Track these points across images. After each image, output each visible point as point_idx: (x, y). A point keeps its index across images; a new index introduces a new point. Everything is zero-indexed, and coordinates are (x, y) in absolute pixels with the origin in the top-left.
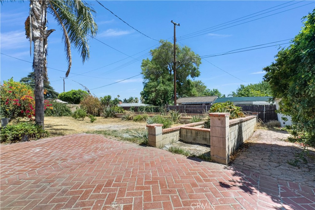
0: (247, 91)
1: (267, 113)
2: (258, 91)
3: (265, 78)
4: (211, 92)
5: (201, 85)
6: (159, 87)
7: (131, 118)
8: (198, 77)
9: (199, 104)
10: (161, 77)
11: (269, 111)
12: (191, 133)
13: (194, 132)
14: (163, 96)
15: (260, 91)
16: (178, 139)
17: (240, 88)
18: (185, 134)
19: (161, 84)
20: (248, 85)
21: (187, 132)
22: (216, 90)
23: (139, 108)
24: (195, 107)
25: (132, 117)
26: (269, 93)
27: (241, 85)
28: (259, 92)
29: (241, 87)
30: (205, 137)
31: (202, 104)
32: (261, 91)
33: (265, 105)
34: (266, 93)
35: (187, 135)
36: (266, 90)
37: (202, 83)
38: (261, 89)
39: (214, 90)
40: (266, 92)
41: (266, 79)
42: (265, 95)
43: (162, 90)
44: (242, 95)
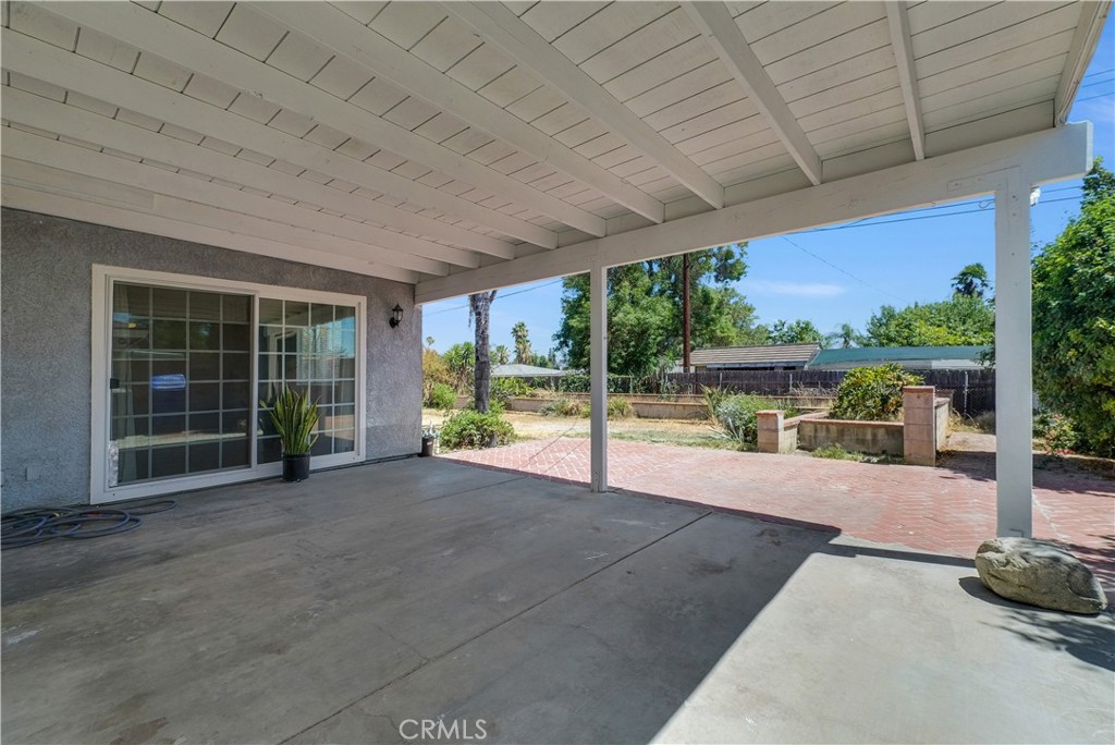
0: (905, 327)
1: (973, 393)
2: (939, 326)
3: (959, 283)
4: (791, 329)
5: (736, 303)
6: (621, 315)
7: (572, 409)
8: (738, 279)
9: (765, 369)
10: (626, 283)
11: (979, 386)
12: (828, 430)
13: (833, 429)
14: (633, 343)
15: (945, 326)
16: (795, 446)
17: (879, 315)
18: (812, 434)
19: (627, 307)
20: (909, 308)
21: (816, 430)
22: (807, 324)
23: (563, 381)
24: (755, 377)
25: (577, 406)
26: (975, 333)
27: (883, 307)
28: (943, 332)
29: (883, 314)
30: (861, 437)
31: (772, 369)
32: (950, 328)
33: (969, 372)
34: (964, 335)
35: (815, 437)
36: (964, 323)
37: (737, 295)
38: (949, 319)
39: (798, 324)
40: (965, 330)
41: (961, 287)
42: (963, 338)
43: (631, 325)
44: (891, 340)
